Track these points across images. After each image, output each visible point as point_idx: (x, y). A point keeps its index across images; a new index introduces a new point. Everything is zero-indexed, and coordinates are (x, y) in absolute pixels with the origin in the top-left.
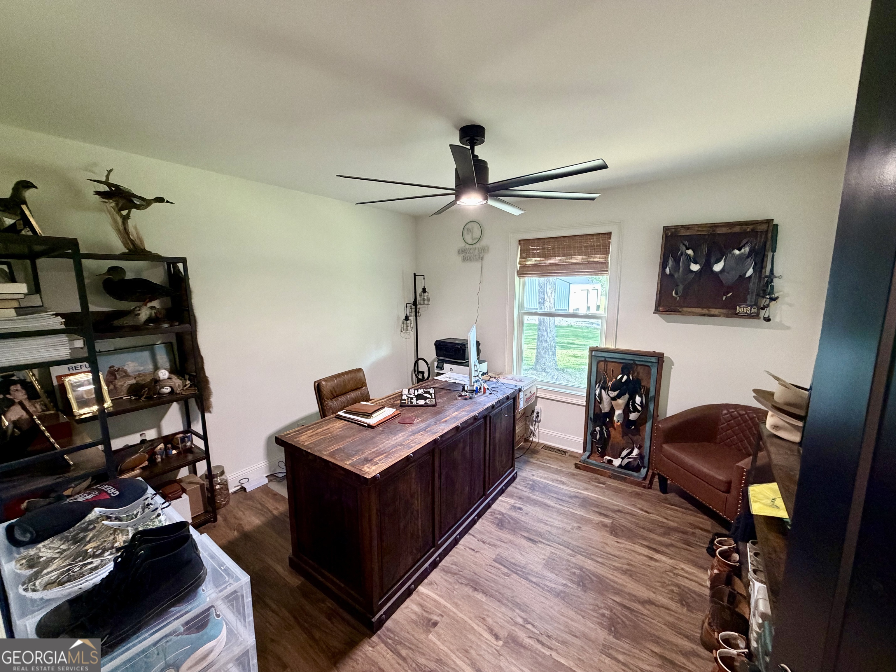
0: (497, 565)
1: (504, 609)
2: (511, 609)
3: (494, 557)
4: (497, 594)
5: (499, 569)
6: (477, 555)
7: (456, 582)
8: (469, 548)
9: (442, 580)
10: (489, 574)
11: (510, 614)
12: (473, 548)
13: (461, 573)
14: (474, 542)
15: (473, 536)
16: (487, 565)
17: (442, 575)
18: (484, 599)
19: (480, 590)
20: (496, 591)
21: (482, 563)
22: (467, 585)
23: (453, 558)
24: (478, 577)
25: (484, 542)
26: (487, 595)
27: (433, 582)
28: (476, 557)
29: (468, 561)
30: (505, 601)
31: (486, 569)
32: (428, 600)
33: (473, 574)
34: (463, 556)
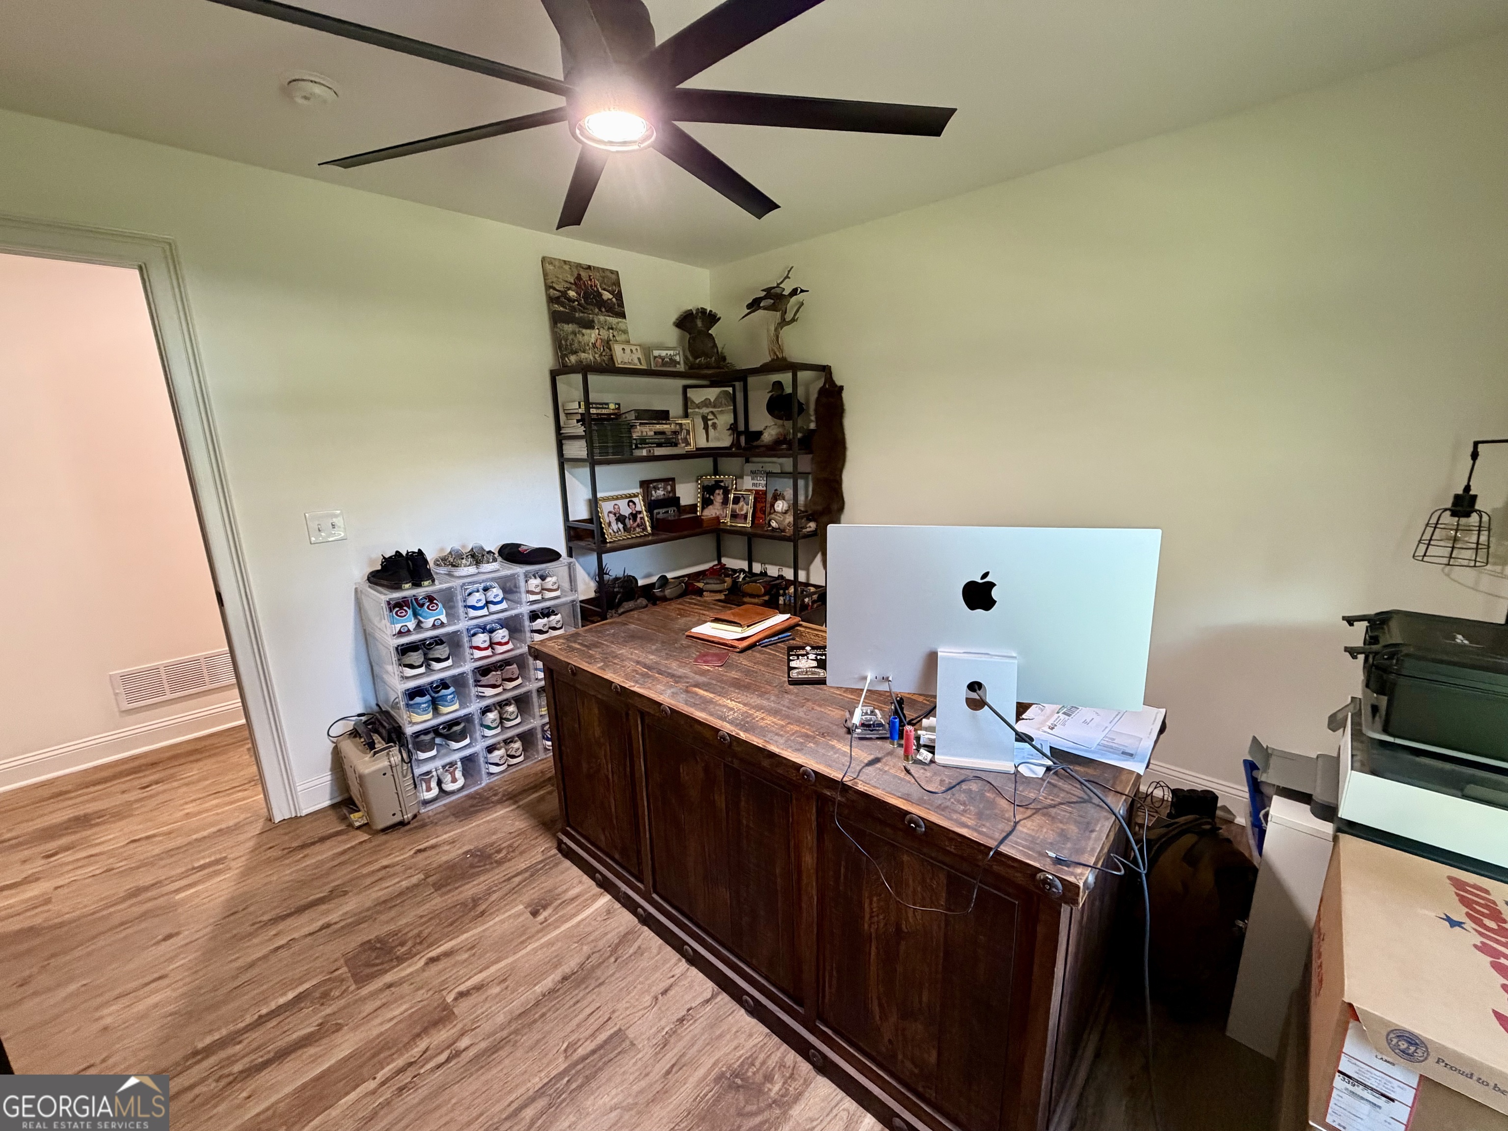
0: (602, 1037)
1: (500, 1019)
2: (494, 1033)
3: (631, 1033)
4: (537, 1016)
5: (593, 1035)
6: (647, 999)
7: (596, 949)
8: (671, 986)
9: (609, 928)
10: (588, 1011)
11: (487, 1027)
12: (671, 993)
13: (612, 959)
14: (687, 997)
15: (707, 1001)
16: (614, 1012)
17: (621, 929)
18: (538, 989)
19: (560, 985)
20: (543, 1015)
21: (622, 1005)
22: (582, 966)
23: (655, 951)
24: (591, 988)
25: (681, 1020)
26: (544, 995)
27: (610, 916)
28: (643, 993)
29: (639, 976)
30: (514, 1026)
31: (604, 1009)
32: (580, 907)
33: (600, 981)
34: (656, 968)
